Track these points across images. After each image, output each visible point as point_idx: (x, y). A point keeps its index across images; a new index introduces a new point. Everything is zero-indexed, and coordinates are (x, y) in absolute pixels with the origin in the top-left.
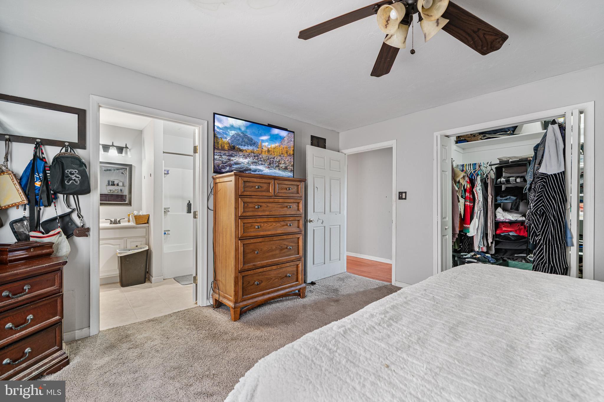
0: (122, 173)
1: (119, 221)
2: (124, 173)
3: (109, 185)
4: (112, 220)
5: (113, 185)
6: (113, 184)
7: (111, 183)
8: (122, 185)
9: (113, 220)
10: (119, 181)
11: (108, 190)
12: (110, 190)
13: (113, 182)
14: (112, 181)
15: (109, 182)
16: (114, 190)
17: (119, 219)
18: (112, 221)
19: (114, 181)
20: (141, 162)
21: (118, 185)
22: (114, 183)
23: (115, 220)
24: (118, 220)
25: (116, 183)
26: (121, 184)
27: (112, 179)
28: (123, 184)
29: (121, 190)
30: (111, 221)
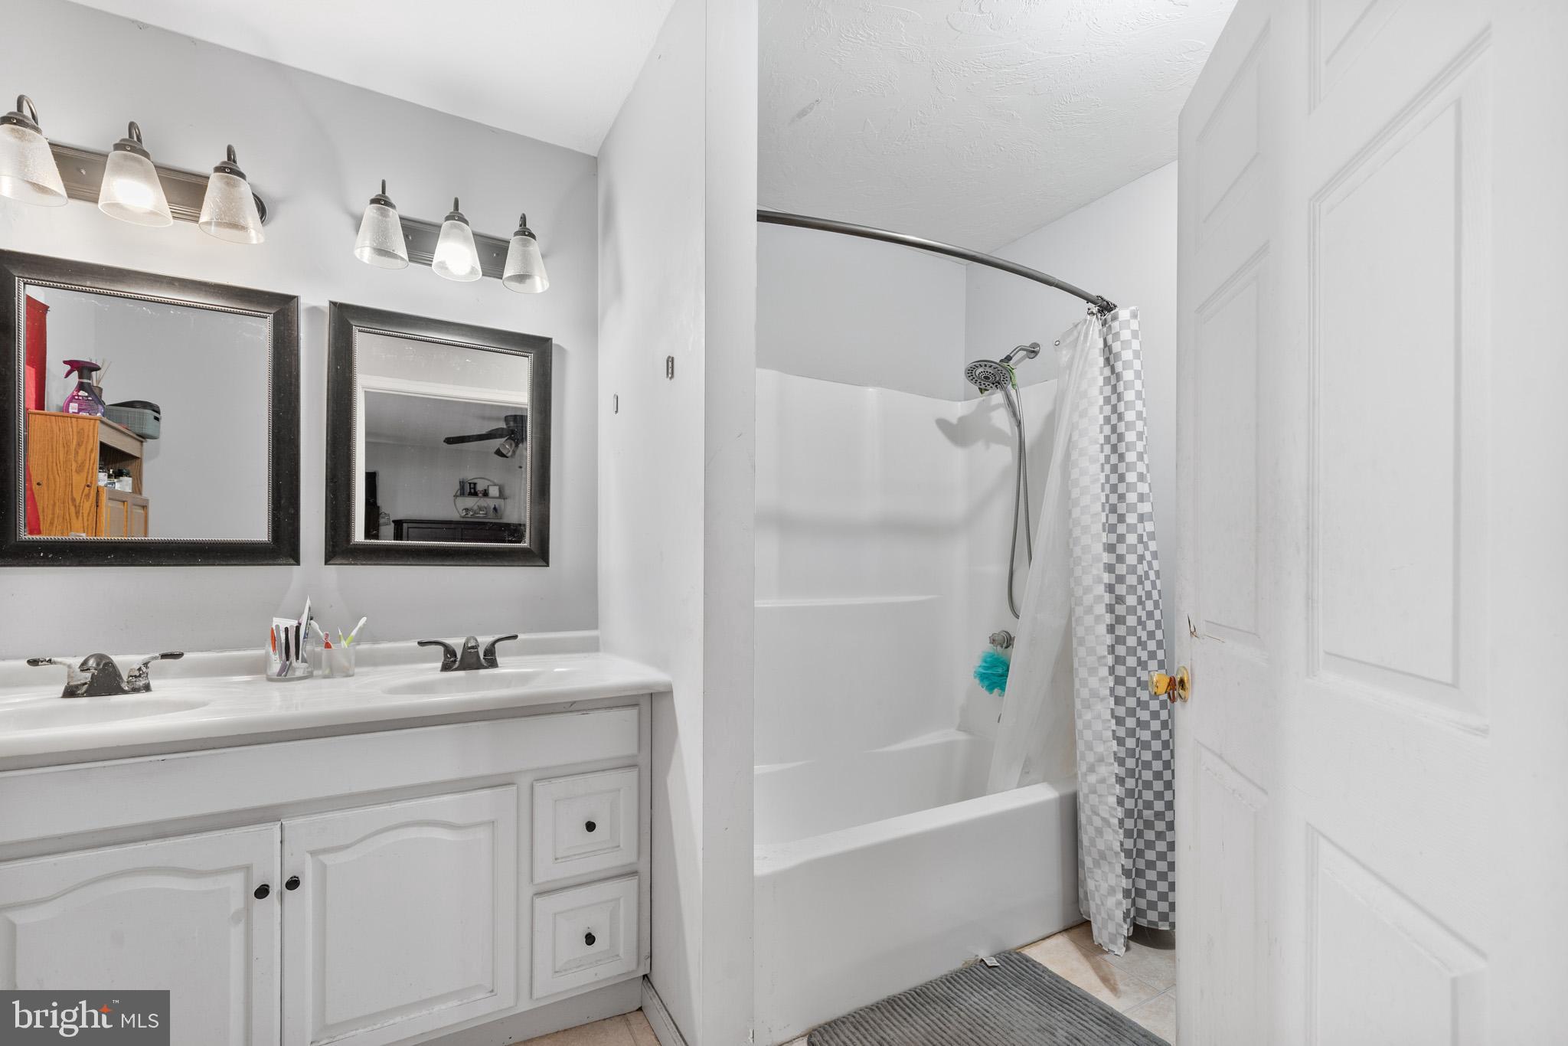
0: (499, 453)
1: (490, 651)
2: (504, 452)
3: (462, 494)
4: (448, 641)
5: (474, 493)
6: (472, 491)
7: (467, 489)
8: (498, 495)
9: (457, 642)
10: (489, 483)
11: (460, 511)
12: (467, 510)
13: (472, 486)
14: (470, 484)
15: (462, 484)
16: (475, 508)
17: (490, 639)
18: (454, 654)
19: (475, 484)
20: (590, 325)
21: (486, 494)
22: (475, 488)
23: (465, 648)
24: (484, 640)
25: (480, 488)
26: (494, 491)
27: (470, 475)
28: (500, 491)
29: (495, 509)
30: (449, 651)
